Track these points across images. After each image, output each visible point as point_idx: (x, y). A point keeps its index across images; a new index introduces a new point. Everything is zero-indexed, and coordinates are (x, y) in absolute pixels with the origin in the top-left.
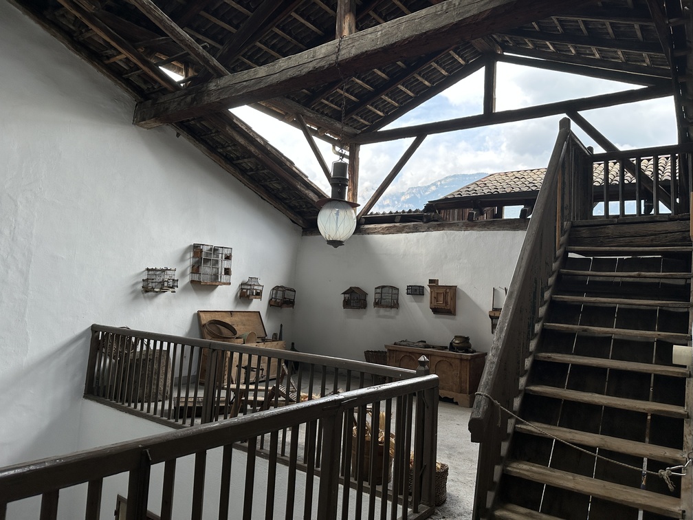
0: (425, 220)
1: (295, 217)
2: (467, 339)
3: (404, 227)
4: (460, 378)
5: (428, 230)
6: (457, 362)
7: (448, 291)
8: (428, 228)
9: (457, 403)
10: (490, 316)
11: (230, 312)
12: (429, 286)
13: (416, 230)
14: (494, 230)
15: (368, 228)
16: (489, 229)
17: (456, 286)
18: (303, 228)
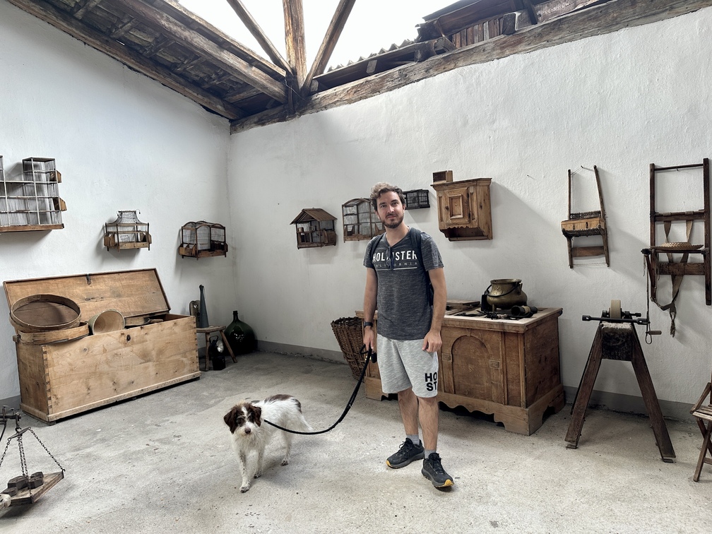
0: (419, 56)
1: (206, 99)
2: (516, 286)
3: (383, 78)
4: (505, 373)
5: (428, 73)
6: (496, 338)
7: (471, 190)
8: (427, 71)
9: (501, 425)
10: (565, 233)
11: (86, 275)
12: (433, 186)
13: (405, 80)
14: (562, 41)
15: (324, 97)
16: (551, 43)
17: (489, 180)
18: (231, 121)
